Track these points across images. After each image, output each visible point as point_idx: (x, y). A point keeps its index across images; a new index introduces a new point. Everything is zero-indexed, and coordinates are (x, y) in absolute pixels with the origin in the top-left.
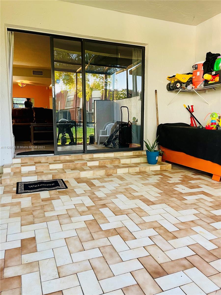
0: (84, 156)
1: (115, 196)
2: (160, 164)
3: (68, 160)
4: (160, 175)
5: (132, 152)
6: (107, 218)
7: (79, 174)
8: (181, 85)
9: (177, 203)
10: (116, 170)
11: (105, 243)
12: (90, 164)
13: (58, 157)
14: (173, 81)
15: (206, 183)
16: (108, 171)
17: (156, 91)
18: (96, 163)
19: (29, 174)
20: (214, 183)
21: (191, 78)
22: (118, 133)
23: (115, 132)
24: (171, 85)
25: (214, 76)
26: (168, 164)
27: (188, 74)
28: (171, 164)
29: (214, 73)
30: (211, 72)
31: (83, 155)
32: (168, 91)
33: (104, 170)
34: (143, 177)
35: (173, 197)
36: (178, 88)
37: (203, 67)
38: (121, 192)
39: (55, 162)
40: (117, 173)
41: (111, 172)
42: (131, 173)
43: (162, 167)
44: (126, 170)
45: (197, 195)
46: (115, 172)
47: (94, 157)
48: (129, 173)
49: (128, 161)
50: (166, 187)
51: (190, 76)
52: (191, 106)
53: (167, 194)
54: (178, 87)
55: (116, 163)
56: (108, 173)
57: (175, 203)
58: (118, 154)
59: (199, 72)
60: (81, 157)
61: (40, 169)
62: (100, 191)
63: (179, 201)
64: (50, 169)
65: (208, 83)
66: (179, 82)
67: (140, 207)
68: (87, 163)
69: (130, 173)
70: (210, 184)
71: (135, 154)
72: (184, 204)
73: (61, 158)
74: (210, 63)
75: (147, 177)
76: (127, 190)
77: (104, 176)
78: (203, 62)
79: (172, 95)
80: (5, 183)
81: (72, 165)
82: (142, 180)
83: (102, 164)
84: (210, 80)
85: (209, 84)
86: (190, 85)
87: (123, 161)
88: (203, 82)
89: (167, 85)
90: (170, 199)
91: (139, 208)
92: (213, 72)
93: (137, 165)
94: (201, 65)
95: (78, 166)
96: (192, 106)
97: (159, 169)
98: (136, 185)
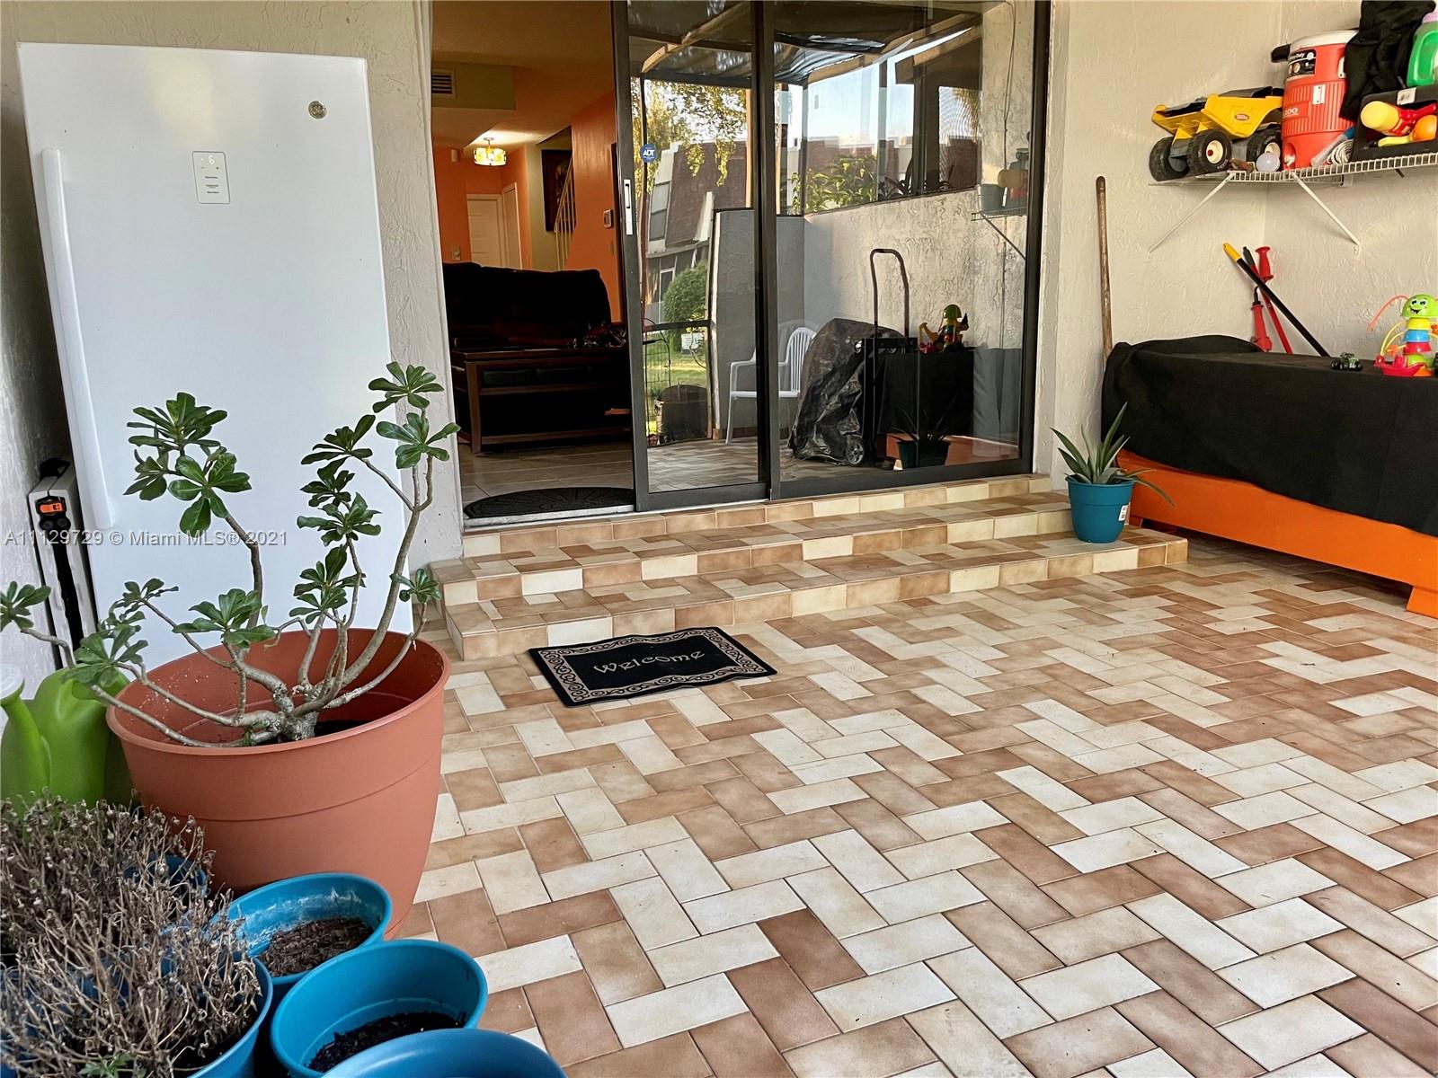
0: (773, 512)
1: (1019, 706)
2: (1135, 541)
3: (708, 534)
4: (1155, 597)
5: (987, 485)
6: (1064, 816)
7: (788, 600)
8: (1228, 153)
9: (1327, 736)
10: (945, 577)
11: (1134, 933)
12: (814, 550)
13: (654, 519)
14: (1187, 130)
15: (1388, 627)
16: (911, 585)
17: (1101, 181)
18: (841, 547)
19: (565, 608)
20: (1429, 630)
21: (1275, 118)
22: (853, 385)
23: (828, 376)
24: (1175, 152)
25: (1412, 113)
26: (1172, 536)
27: (1261, 93)
28: (1185, 541)
29: (1407, 96)
30: (1394, 92)
31: (766, 507)
32: (1157, 183)
33: (896, 581)
34: (1086, 607)
35: (1290, 707)
36: (1212, 168)
37: (1342, 60)
38: (1035, 689)
39: (655, 546)
40: (952, 591)
41: (922, 586)
42: (1013, 589)
43: (1146, 555)
44: (987, 576)
45: (1388, 692)
46: (942, 585)
47: (816, 516)
48: (1000, 588)
49: (978, 530)
50: (1221, 655)
51: (1273, 102)
52: (1257, 251)
53: (1252, 692)
54: (1212, 159)
55: (931, 544)
56: (912, 590)
57: (1317, 733)
58: (923, 498)
59: (1324, 87)
60: (760, 519)
61: (605, 583)
62: (935, 686)
63: (1329, 726)
64: (644, 579)
65: (1377, 146)
66: (1218, 134)
67: (1175, 759)
68: (801, 546)
69: (1009, 588)
70: (1412, 635)
71: (996, 495)
72: (1356, 738)
73: (672, 525)
74: (1381, 47)
75: (1100, 606)
76: (1055, 677)
77: (896, 606)
78: (1346, 37)
79: (1175, 199)
80: (479, 655)
81: (738, 558)
82: (1091, 622)
83: (867, 547)
84: (1391, 131)
85: (1383, 147)
86: (1268, 148)
87: (960, 531)
88: (1342, 136)
89: (1156, 150)
90: (1283, 717)
91: (1169, 762)
92: (1401, 94)
93: (1028, 548)
94: (1335, 53)
95: (765, 561)
96: (1262, 251)
97: (1134, 565)
98: (1078, 650)
